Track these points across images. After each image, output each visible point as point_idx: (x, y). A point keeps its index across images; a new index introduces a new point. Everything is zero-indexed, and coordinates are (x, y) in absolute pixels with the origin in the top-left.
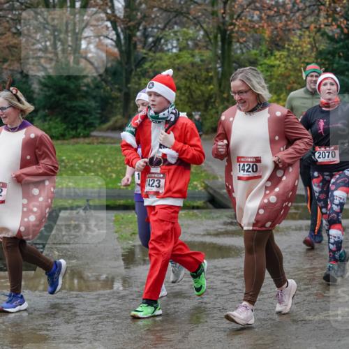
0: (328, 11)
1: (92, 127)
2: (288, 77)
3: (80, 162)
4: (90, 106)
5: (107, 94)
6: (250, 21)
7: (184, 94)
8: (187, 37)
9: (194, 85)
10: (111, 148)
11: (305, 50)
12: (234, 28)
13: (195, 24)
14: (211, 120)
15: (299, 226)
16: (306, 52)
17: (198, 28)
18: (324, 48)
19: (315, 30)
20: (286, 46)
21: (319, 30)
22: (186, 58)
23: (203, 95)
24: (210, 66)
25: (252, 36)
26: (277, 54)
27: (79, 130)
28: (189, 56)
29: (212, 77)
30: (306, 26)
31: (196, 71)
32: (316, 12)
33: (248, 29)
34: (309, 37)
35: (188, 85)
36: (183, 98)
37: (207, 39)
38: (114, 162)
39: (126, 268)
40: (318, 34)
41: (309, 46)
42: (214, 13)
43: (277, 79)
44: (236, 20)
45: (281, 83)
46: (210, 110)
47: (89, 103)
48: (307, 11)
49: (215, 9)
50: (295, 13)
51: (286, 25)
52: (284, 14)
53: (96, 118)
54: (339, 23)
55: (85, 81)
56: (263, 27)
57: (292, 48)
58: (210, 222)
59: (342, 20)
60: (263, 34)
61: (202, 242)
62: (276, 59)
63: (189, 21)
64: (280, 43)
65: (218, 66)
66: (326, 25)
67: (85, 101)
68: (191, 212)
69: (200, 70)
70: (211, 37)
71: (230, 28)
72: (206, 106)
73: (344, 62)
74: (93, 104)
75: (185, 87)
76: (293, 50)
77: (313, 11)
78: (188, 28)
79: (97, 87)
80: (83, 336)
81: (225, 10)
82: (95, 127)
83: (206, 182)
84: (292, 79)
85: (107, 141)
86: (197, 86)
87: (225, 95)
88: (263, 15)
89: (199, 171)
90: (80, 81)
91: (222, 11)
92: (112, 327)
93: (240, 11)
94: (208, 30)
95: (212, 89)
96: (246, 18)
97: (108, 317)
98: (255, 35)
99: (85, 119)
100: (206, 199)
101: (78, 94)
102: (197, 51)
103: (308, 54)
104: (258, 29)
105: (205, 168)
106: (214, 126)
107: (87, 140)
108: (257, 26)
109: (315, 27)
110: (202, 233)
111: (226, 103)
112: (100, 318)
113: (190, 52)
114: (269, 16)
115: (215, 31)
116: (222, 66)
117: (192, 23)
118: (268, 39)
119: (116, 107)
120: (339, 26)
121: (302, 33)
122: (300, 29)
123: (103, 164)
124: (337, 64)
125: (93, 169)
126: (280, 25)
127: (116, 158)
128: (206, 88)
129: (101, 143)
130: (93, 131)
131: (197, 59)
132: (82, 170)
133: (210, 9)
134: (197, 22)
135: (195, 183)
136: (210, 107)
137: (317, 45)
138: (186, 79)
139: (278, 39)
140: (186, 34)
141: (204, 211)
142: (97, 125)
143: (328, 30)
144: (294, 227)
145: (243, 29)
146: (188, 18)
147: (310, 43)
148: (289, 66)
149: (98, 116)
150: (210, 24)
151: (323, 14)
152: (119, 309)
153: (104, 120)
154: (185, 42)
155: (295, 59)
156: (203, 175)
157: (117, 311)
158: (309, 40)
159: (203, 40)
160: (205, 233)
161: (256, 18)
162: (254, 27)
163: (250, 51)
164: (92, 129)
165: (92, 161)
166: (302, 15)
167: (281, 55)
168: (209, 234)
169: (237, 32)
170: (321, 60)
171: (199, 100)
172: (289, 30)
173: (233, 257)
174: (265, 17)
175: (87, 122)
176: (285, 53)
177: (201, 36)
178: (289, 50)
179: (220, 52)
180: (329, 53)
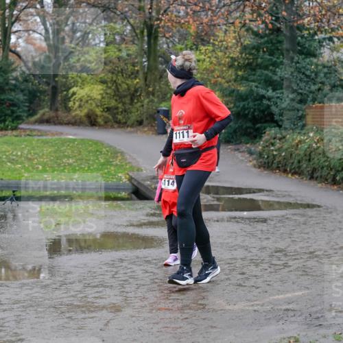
0: (253, 7)
1: (19, 119)
2: (213, 71)
3: (7, 154)
4: (18, 99)
5: (35, 87)
6: (176, 16)
7: (110, 88)
8: (114, 32)
9: (120, 79)
10: (38, 140)
11: (230, 44)
12: (161, 23)
13: (123, 19)
14: (137, 113)
15: (221, 217)
16: (231, 47)
17: (125, 23)
18: (249, 43)
19: (240, 25)
20: (212, 41)
21: (244, 25)
22: (113, 53)
23: (129, 89)
24: (137, 60)
25: (179, 31)
26: (203, 48)
27: (7, 123)
28: (116, 50)
29: (138, 71)
30: (231, 21)
31: (122, 65)
32: (242, 7)
33: (174, 24)
34: (235, 32)
35: (114, 79)
36: (109, 91)
37: (134, 34)
38: (41, 154)
39: (50, 258)
40: (243, 29)
41: (234, 41)
42: (141, 9)
43: (202, 73)
44: (163, 15)
45: (205, 77)
46: (136, 103)
47: (17, 96)
48: (233, 7)
49: (142, 4)
50: (221, 8)
51: (212, 20)
52: (209, 9)
53: (24, 111)
54: (264, 18)
55: (14, 74)
56: (189, 22)
57: (217, 43)
58: (134, 213)
59: (267, 15)
60: (189, 29)
61: (124, 233)
62: (201, 54)
63: (116, 16)
64: (205, 38)
65: (144, 60)
66: (251, 21)
67: (13, 94)
68: (115, 203)
69: (126, 64)
70: (138, 31)
71: (156, 23)
72: (132, 100)
73: (269, 57)
74: (21, 97)
75: (112, 80)
76: (218, 45)
77: (238, 7)
78: (115, 23)
79: (26, 80)
80: (7, 324)
81: (151, 6)
82: (23, 120)
83: (131, 174)
84: (217, 73)
85: (34, 133)
86: (123, 80)
87: (151, 89)
88: (189, 10)
89: (124, 164)
90: (9, 75)
91: (149, 6)
92: (35, 316)
93: (166, 7)
94: (135, 25)
95: (137, 82)
96: (172, 14)
97: (31, 306)
98: (181, 30)
99: (13, 112)
100: (131, 191)
101: (7, 88)
102: (123, 46)
103: (233, 49)
104: (183, 24)
105: (130, 161)
106: (139, 119)
107: (15, 133)
108: (183, 21)
109: (240, 23)
110: (125, 224)
111: (151, 96)
112: (23, 306)
113: (117, 46)
114: (195, 12)
115: (142, 26)
116: (148, 60)
117: (119, 18)
118: (193, 34)
119: (44, 101)
120: (263, 22)
121: (227, 28)
122: (226, 25)
123: (29, 156)
124: (261, 58)
125: (20, 161)
126: (205, 20)
127: (43, 150)
128: (132, 82)
129: (28, 135)
130: (20, 124)
131: (124, 54)
132: (9, 162)
133: (137, 4)
134: (125, 18)
135: (120, 175)
136: (136, 101)
137: (242, 40)
138: (113, 73)
139: (203, 34)
140: (112, 29)
141: (128, 202)
142: (24, 118)
143: (252, 25)
144: (216, 219)
145: (170, 24)
146: (115, 13)
147: (235, 38)
148: (214, 60)
149: (26, 109)
150: (136, 19)
151: (248, 9)
152: (42, 298)
153: (32, 112)
154: (112, 36)
155: (220, 54)
156: (128, 167)
157: (40, 300)
158: (234, 35)
159: (130, 35)
160: (128, 224)
161: (182, 13)
162: (179, 22)
163: (175, 46)
164: (20, 121)
165: (19, 153)
166: (228, 11)
167: (206, 50)
168: (132, 225)
169: (163, 27)
170: (246, 55)
171: (125, 93)
172: (214, 25)
173: (155, 247)
174: (191, 13)
175: (15, 115)
176: (210, 48)
177: (128, 31)
178: (214, 45)
179: (146, 46)
180: (254, 48)
